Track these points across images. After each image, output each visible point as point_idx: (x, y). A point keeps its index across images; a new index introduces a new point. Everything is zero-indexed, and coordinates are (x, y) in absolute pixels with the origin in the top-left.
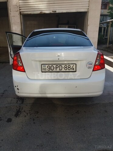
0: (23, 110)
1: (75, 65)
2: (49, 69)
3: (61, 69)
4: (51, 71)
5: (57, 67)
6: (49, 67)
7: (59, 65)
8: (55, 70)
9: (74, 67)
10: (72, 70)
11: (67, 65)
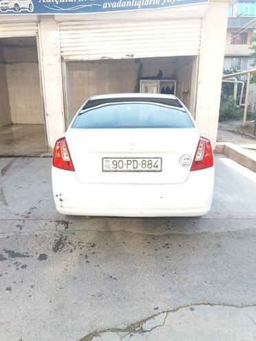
0: (67, 241)
1: (160, 160)
2: (115, 167)
3: (135, 167)
4: (118, 169)
5: (129, 163)
6: (115, 163)
7: (132, 160)
8: (125, 168)
9: (159, 163)
10: (155, 169)
11: (147, 160)
